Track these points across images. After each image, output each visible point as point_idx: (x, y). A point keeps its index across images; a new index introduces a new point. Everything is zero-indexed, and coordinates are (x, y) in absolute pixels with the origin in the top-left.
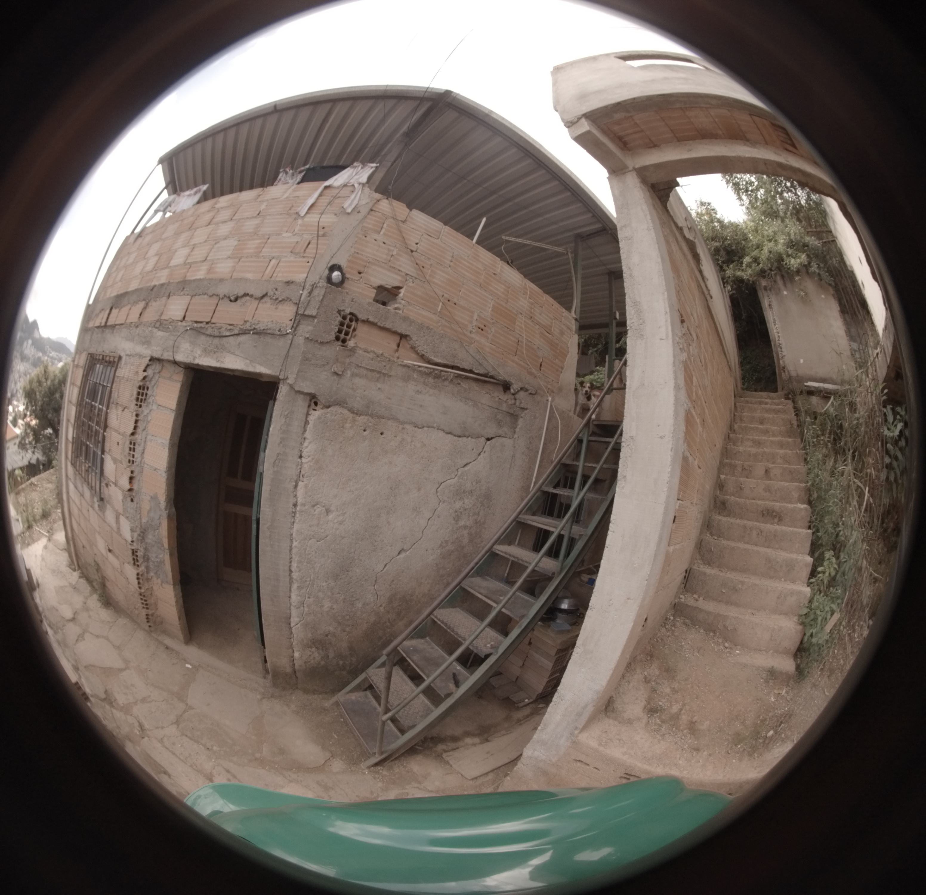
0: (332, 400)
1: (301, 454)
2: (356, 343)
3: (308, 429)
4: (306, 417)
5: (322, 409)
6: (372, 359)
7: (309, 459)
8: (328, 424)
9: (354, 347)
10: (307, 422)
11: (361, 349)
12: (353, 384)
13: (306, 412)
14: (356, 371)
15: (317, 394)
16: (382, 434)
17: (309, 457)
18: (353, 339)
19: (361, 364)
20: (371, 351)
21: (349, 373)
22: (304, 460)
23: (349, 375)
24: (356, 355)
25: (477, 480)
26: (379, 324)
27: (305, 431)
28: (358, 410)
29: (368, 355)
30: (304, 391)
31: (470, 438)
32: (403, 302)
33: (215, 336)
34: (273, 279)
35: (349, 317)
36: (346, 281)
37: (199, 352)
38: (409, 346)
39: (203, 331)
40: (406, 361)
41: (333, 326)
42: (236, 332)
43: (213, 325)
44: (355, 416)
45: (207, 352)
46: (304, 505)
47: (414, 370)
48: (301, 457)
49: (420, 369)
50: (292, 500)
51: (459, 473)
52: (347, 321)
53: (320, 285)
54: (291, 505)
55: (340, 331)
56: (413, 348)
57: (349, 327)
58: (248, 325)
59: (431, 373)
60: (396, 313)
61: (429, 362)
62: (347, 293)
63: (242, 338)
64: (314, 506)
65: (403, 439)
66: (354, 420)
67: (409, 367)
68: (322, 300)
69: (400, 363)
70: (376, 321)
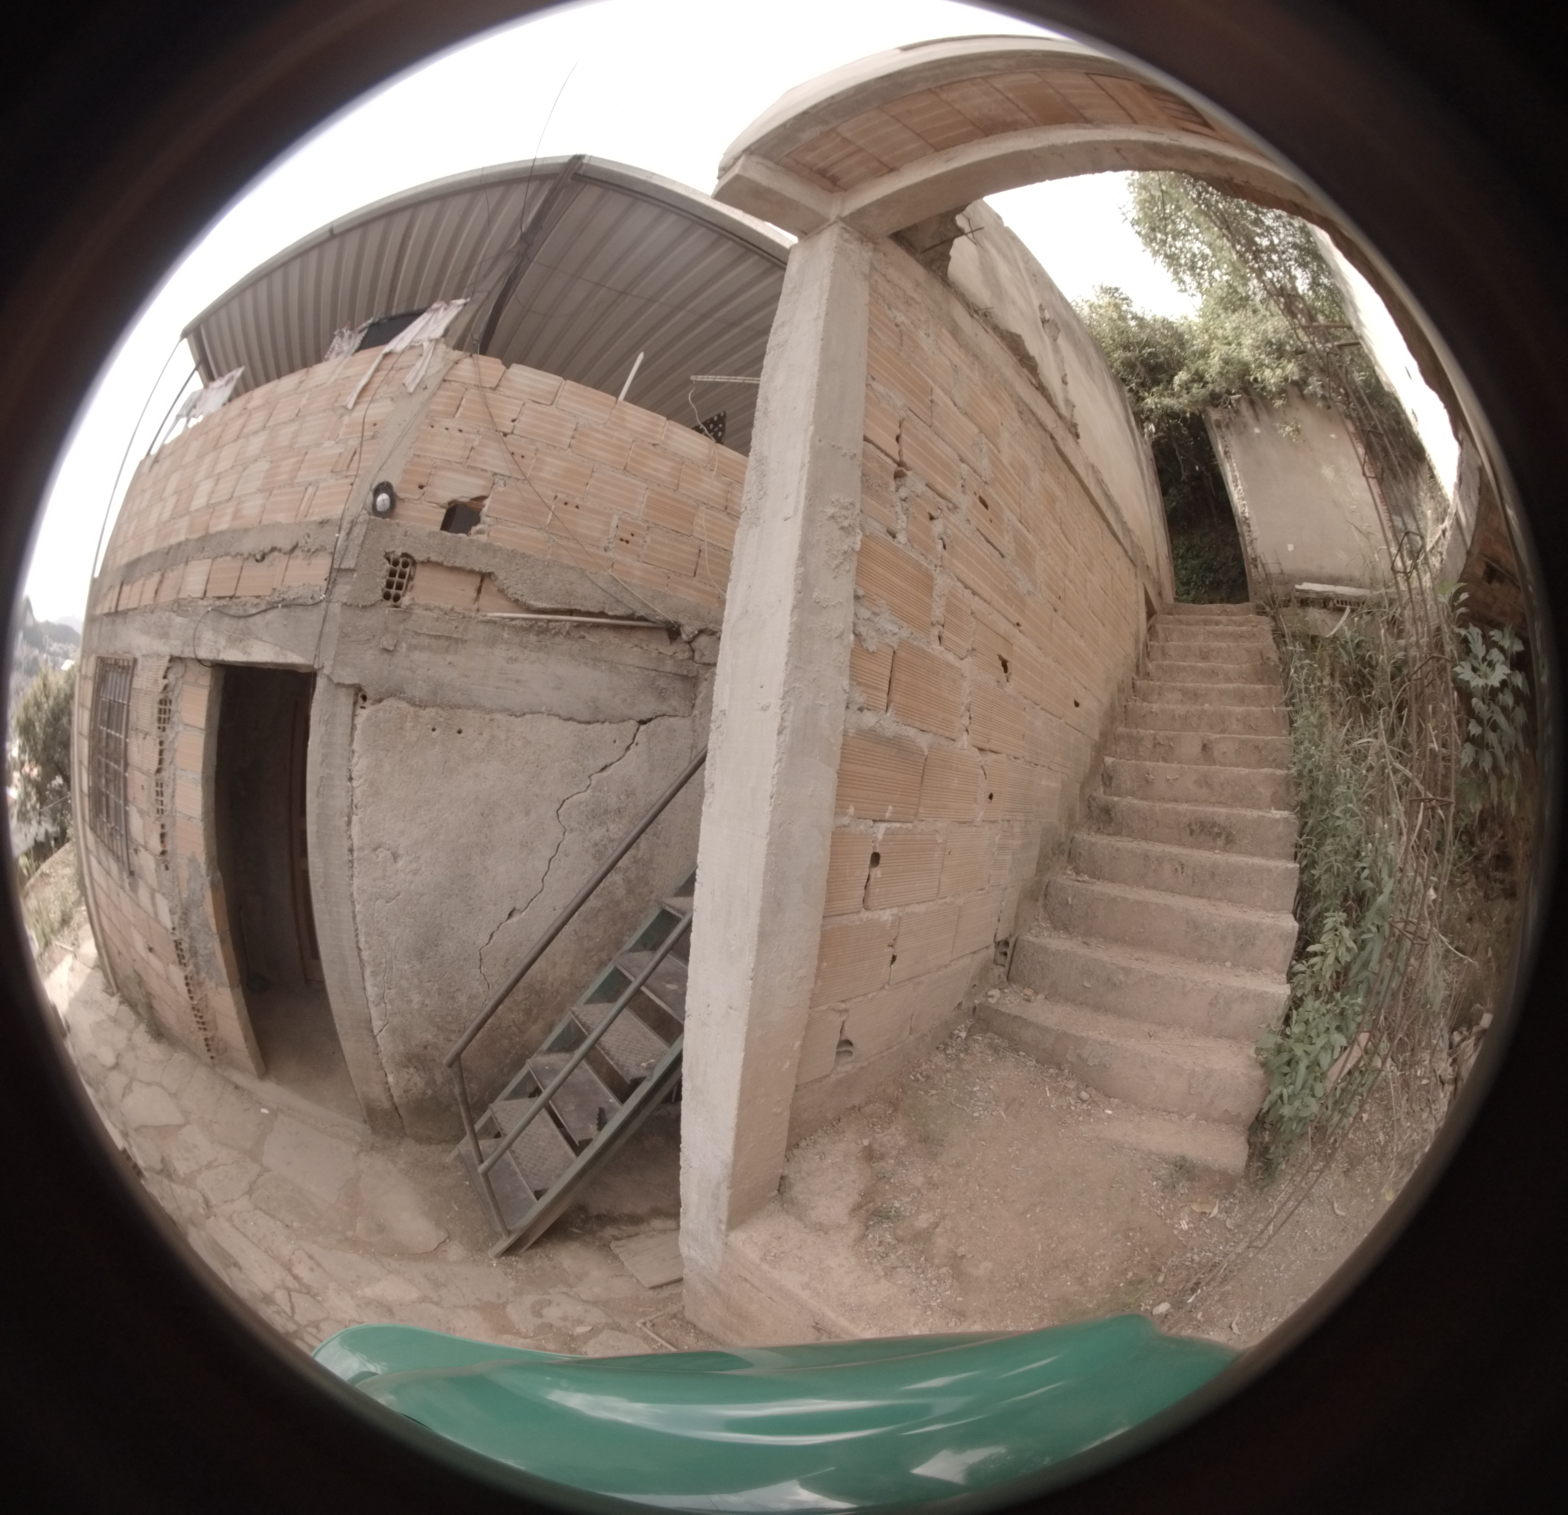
0: (383, 690)
1: (351, 775)
2: (413, 599)
3: (355, 738)
4: (353, 720)
5: (373, 704)
6: (437, 620)
7: (362, 781)
8: (382, 726)
9: (410, 605)
10: (353, 728)
11: (420, 606)
12: (411, 661)
13: (350, 712)
14: (414, 641)
15: (362, 683)
16: (460, 732)
17: (360, 777)
18: (409, 593)
19: (421, 629)
20: (436, 607)
21: (404, 645)
22: (355, 783)
23: (404, 650)
24: (414, 617)
25: (627, 791)
26: (445, 563)
27: (352, 740)
28: (421, 701)
29: (431, 614)
30: (347, 682)
31: (607, 724)
32: (488, 520)
33: (240, 617)
34: (307, 519)
35: (401, 560)
36: (399, 504)
37: (223, 642)
38: (495, 589)
39: (226, 611)
40: (490, 614)
41: (378, 580)
42: (263, 607)
43: (237, 601)
44: (417, 709)
45: (232, 641)
46: (361, 849)
47: (503, 626)
48: (351, 779)
49: (514, 623)
50: (346, 844)
51: (594, 782)
52: (399, 568)
53: (361, 519)
54: (346, 851)
55: (389, 585)
56: (501, 591)
57: (402, 576)
58: (277, 594)
59: (531, 627)
60: (472, 541)
61: (529, 609)
62: (398, 524)
63: (270, 615)
64: (375, 850)
65: (493, 737)
66: (417, 717)
67: (495, 623)
68: (363, 542)
69: (481, 618)
70: (440, 559)
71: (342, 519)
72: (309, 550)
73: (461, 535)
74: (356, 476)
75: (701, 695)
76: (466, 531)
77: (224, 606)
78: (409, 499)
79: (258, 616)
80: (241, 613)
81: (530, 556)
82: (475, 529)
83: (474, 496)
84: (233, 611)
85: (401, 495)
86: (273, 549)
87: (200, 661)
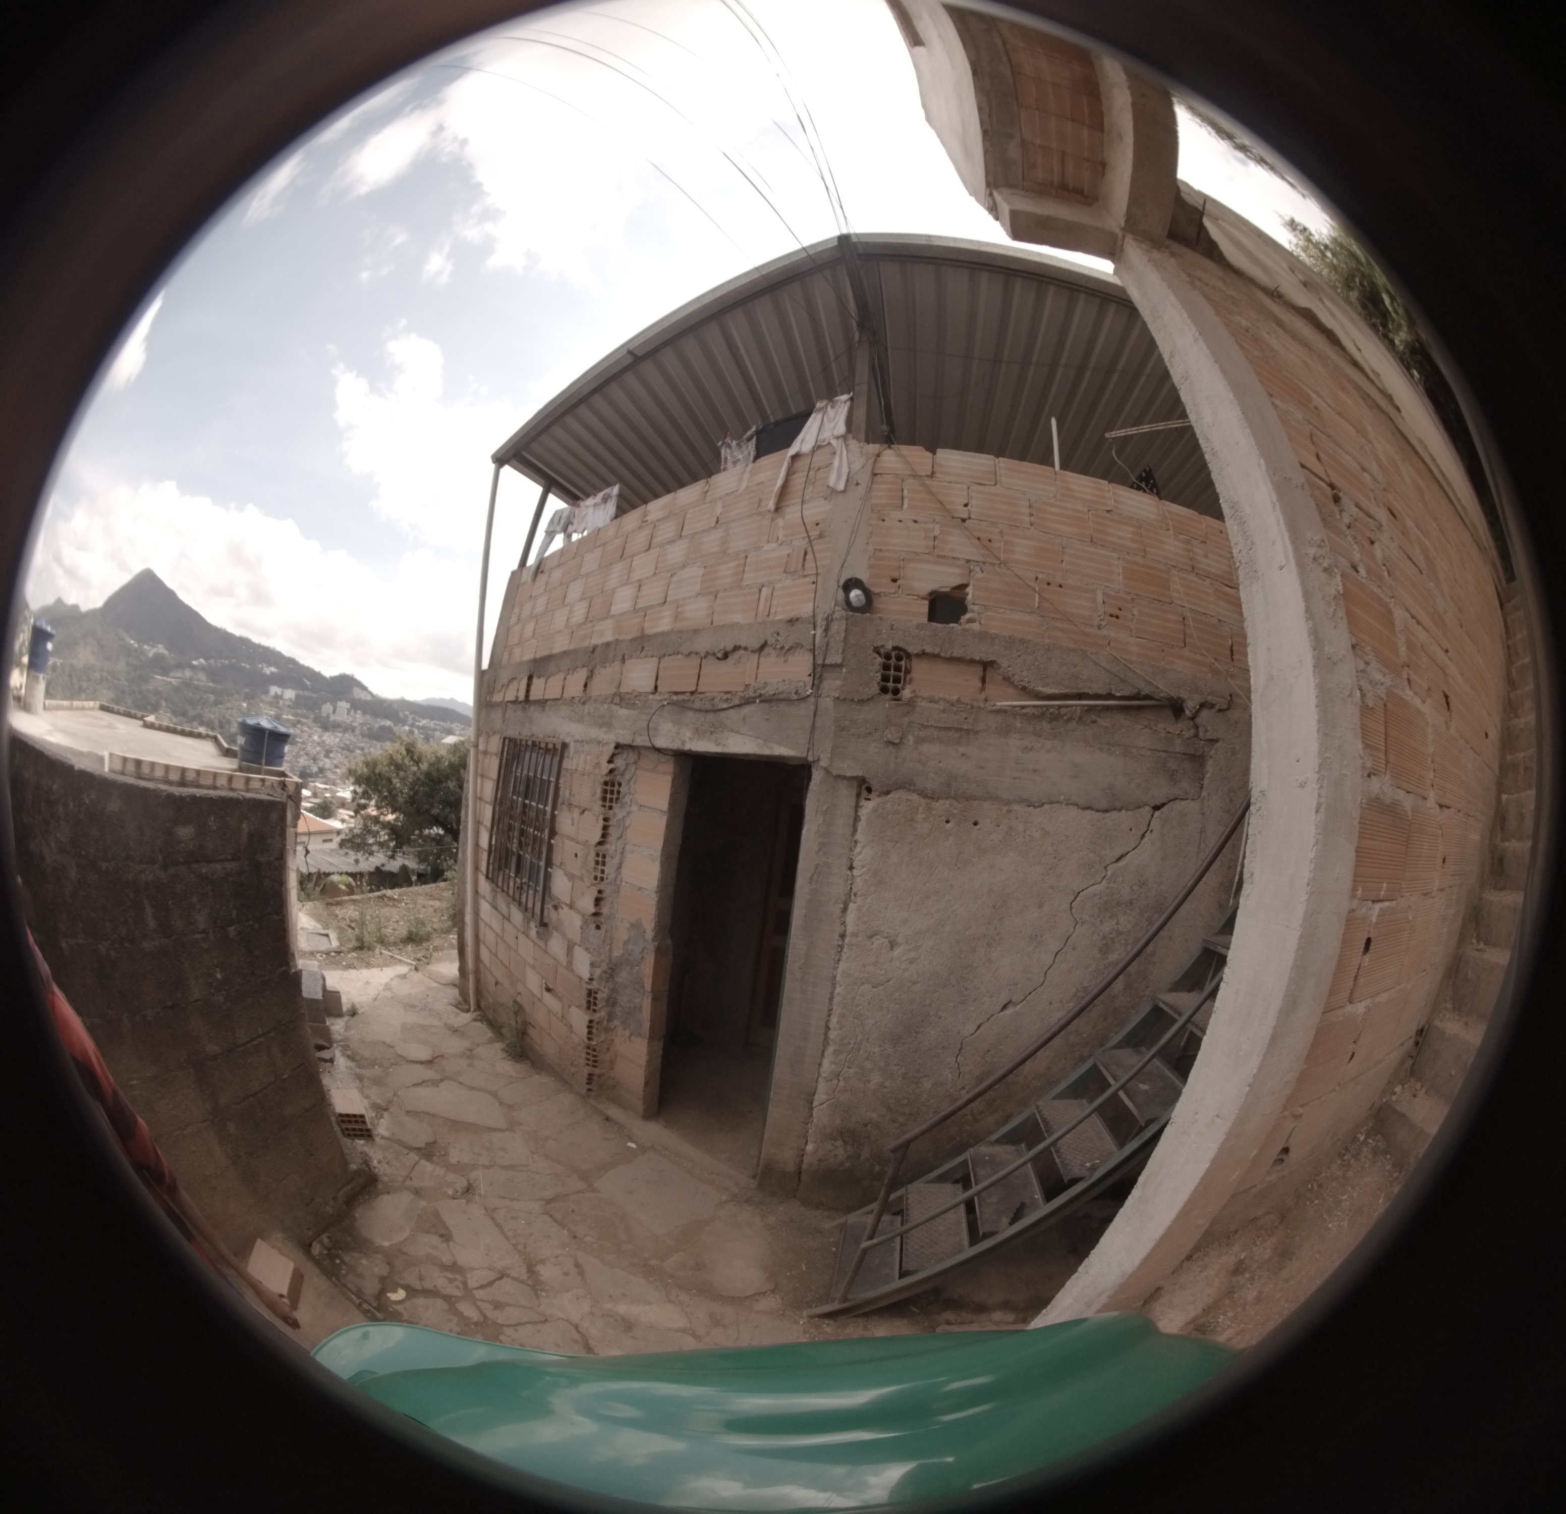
0: (890, 783)
1: (851, 864)
2: (914, 692)
3: (859, 828)
4: (856, 811)
5: (879, 796)
6: (944, 712)
7: (864, 870)
8: (889, 817)
9: (912, 698)
10: (857, 819)
11: (923, 699)
12: (920, 754)
13: (853, 804)
14: (922, 734)
15: (867, 776)
16: (975, 824)
17: (863, 867)
18: (908, 686)
19: (928, 721)
20: (940, 699)
21: (911, 738)
22: (856, 872)
23: (911, 742)
24: (917, 709)
25: (1140, 881)
26: (942, 654)
27: (855, 830)
28: (934, 793)
29: (936, 706)
30: (848, 774)
31: (1123, 811)
32: (976, 608)
33: (707, 711)
34: (771, 618)
35: (893, 654)
36: (874, 598)
37: (688, 734)
38: (1000, 678)
39: (688, 705)
40: (999, 704)
41: (872, 674)
42: (737, 702)
43: (702, 696)
44: (929, 801)
45: (699, 733)
46: (855, 935)
47: (1015, 715)
48: (851, 868)
49: (1024, 711)
50: (838, 929)
51: (1109, 873)
52: (893, 661)
53: (836, 615)
54: (836, 936)
55: (885, 679)
56: (1007, 679)
57: (898, 669)
58: (751, 690)
59: (1043, 714)
60: (966, 630)
61: (1038, 696)
62: (881, 618)
63: (747, 710)
64: (871, 937)
65: (1010, 828)
66: (929, 809)
67: (1005, 712)
68: (845, 638)
69: (990, 708)
70: (937, 651)
71: (814, 616)
72: (782, 648)
73: (952, 625)
74: (817, 574)
75: (1208, 775)
76: (956, 620)
77: (683, 700)
78: (885, 593)
79: (731, 711)
80: (708, 706)
81: (1029, 641)
82: (964, 618)
83: (955, 585)
84: (697, 705)
85: (875, 590)
86: (736, 648)
87: (659, 750)
